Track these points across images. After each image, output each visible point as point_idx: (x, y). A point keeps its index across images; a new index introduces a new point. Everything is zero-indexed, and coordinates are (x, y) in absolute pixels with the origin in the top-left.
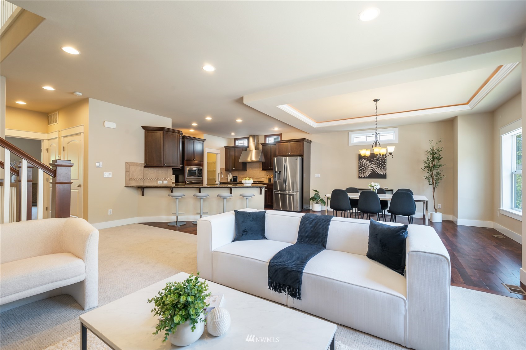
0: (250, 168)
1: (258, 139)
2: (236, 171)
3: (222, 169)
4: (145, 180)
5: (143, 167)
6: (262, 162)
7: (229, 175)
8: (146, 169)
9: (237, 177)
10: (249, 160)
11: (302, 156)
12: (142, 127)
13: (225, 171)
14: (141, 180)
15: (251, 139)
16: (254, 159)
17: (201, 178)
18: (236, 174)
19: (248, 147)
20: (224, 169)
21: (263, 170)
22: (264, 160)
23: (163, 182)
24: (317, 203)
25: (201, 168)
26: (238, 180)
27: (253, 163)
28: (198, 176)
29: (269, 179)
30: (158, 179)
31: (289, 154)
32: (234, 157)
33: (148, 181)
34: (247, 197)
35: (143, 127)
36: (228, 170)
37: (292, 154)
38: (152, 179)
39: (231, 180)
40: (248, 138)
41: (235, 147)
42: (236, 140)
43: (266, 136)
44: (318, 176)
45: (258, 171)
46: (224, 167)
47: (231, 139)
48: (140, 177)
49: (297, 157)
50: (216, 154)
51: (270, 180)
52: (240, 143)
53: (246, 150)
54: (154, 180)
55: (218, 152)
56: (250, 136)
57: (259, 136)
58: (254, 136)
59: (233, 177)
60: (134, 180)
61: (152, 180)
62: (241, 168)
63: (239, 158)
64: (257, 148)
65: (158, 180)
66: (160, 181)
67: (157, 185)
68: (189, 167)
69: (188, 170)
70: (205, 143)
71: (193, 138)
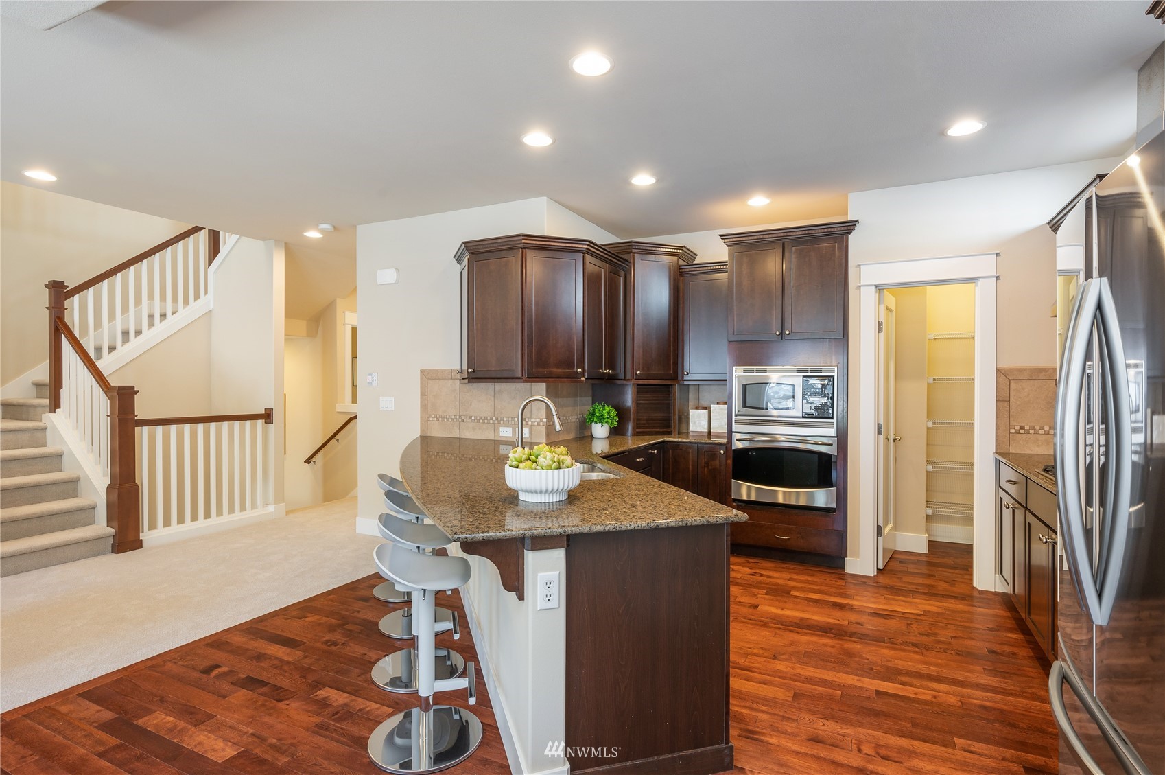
4: (463, 421)
5: (463, 380)
8: (467, 386)
14: (452, 420)
23: (514, 431)
30: (499, 422)
33: (472, 425)
38: (481, 418)
48: (453, 413)
54: (489, 423)
60: (438, 420)
61: (483, 422)
66: (506, 429)
67: (496, 439)
68: (752, 371)
69: (745, 386)
70: (853, 239)
71: (770, 236)
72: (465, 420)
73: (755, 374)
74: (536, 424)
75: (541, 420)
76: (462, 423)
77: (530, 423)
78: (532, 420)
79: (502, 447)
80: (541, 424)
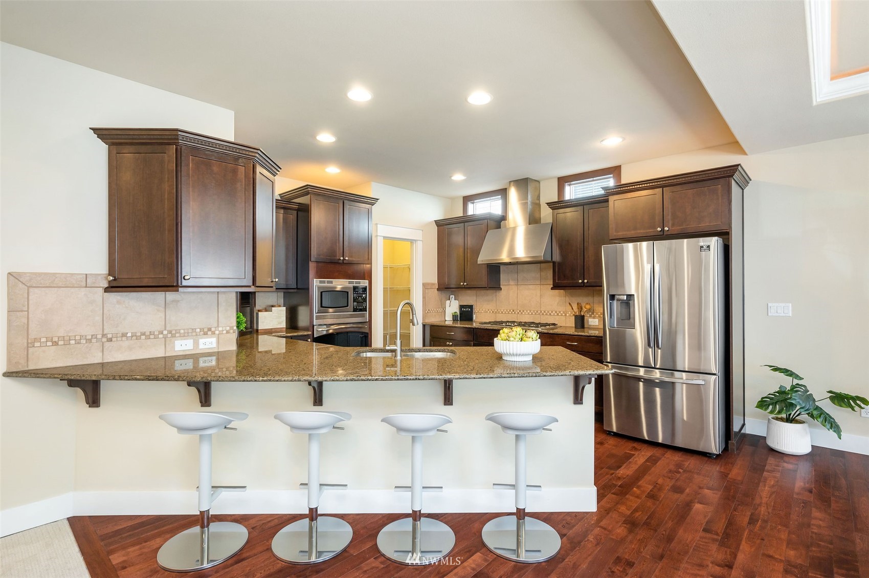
0: (512, 283)
1: (538, 190)
2: (469, 292)
3: (428, 284)
4: (110, 340)
5: (101, 291)
6: (554, 263)
7: (448, 302)
8: (114, 297)
9: (471, 307)
10: (504, 257)
11: (724, 235)
12: (95, 130)
13: (438, 289)
14: (89, 341)
15: (513, 193)
16: (521, 252)
17: (363, 316)
18: (468, 299)
19: (504, 218)
20: (433, 284)
21: (556, 287)
22: (557, 258)
23: (196, 344)
24: (789, 420)
25: (364, 283)
26: (474, 316)
27: (520, 267)
28: (355, 310)
29: (576, 317)
30: (174, 334)
31: (663, 230)
32: (461, 250)
33: (126, 343)
34: (519, 432)
35: (102, 133)
36: (445, 287)
37: (677, 229)
38: (144, 334)
39: (455, 318)
40: (503, 192)
41: (465, 220)
42: (467, 199)
43: (563, 181)
44: (782, 309)
45: (538, 292)
46: (434, 279)
47: (453, 199)
48: (88, 332)
49: (703, 241)
50: (412, 241)
51: (580, 321)
52: (478, 209)
53: (499, 227)
54: (156, 337)
55: (417, 235)
56: (510, 182)
57: (538, 182)
58: (523, 183)
59: (461, 307)
60: (55, 344)
61: (148, 338)
62: (484, 282)
63: (477, 252)
64: (533, 219)
65: (173, 336)
66: (184, 342)
67: (167, 355)
68: (324, 282)
69: (321, 293)
70: (375, 208)
71: (337, 195)
72: (113, 339)
73: (326, 284)
74: (225, 332)
75: (231, 328)
76: (107, 344)
77: (217, 332)
78: (220, 329)
79: (177, 363)
80: (232, 331)
